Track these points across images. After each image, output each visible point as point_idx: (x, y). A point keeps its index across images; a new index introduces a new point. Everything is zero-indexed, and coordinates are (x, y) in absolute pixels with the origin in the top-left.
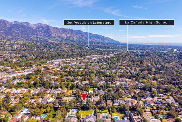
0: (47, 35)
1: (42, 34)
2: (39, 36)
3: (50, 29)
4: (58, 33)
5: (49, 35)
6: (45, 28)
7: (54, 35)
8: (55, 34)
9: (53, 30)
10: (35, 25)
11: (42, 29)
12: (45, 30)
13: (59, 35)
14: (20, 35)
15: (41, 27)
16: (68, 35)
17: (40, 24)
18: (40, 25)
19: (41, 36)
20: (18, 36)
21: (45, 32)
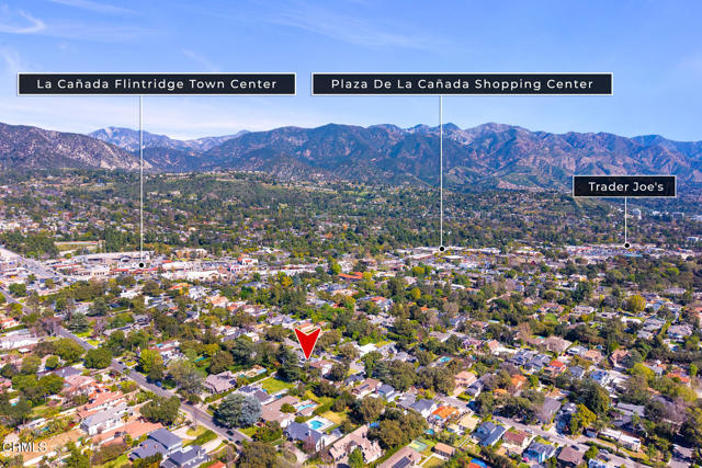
0: (503, 164)
1: (488, 161)
2: (474, 170)
3: (519, 139)
4: (545, 155)
5: (511, 163)
6: (500, 138)
7: (526, 162)
8: (532, 158)
9: (527, 145)
10: (473, 131)
11: (491, 145)
12: (499, 145)
13: (549, 160)
14: (418, 167)
15: (489, 138)
16: (586, 160)
17: (489, 124)
18: (488, 128)
19: (481, 168)
20: (412, 170)
21: (499, 152)
